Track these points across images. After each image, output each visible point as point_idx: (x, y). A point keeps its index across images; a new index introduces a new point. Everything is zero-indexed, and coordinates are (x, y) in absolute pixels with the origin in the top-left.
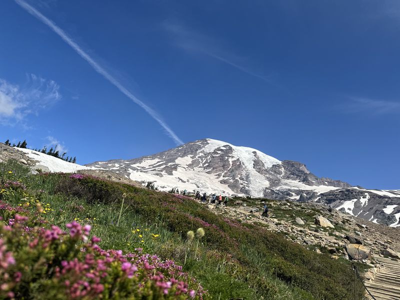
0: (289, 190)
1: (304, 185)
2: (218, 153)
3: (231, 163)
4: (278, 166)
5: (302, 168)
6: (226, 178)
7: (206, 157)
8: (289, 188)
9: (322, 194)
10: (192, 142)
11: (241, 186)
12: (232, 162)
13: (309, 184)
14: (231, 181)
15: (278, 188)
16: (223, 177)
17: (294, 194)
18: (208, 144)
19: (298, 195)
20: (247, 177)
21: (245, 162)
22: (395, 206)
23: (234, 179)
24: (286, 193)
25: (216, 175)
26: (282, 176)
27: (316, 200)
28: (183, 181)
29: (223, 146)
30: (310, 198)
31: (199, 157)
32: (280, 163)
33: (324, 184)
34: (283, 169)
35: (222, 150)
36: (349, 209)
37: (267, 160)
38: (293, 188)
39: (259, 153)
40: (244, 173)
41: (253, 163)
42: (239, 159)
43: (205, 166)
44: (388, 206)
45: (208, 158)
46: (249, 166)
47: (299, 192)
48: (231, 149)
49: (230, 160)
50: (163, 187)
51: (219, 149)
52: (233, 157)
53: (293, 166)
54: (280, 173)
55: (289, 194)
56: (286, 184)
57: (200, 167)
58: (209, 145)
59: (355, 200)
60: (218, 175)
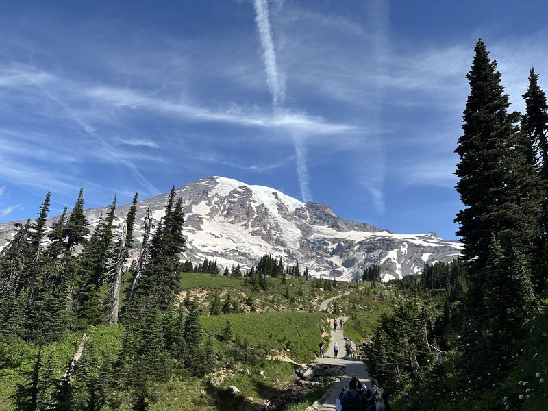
0: (324, 238)
1: (334, 231)
2: (234, 197)
3: (255, 209)
4: (302, 209)
5: (328, 211)
6: (256, 229)
7: (222, 202)
8: (324, 236)
9: (359, 243)
10: (196, 182)
11: (275, 237)
12: (256, 207)
13: (341, 230)
14: (263, 232)
15: (312, 237)
16: (252, 227)
17: (329, 242)
18: (218, 183)
19: (334, 243)
20: (277, 226)
21: (268, 206)
22: (430, 254)
23: (266, 229)
24: (322, 242)
25: (243, 225)
26: (307, 221)
27: (355, 249)
28: (216, 237)
29: (239, 187)
30: (349, 247)
31: (215, 203)
32: (303, 205)
33: (355, 230)
34: (307, 212)
35: (239, 193)
36: (394, 258)
37: (289, 202)
38: (327, 236)
39: (280, 194)
40: (272, 221)
41: (277, 207)
42: (263, 204)
43: (224, 214)
44: (424, 254)
45: (225, 203)
46: (274, 211)
47: (334, 240)
48: (249, 190)
49: (253, 205)
50: (204, 246)
51: (235, 191)
52: (255, 202)
53: (317, 209)
54: (305, 218)
55: (325, 243)
56: (318, 232)
57: (219, 216)
58: (220, 184)
59: (397, 250)
60: (245, 225)
